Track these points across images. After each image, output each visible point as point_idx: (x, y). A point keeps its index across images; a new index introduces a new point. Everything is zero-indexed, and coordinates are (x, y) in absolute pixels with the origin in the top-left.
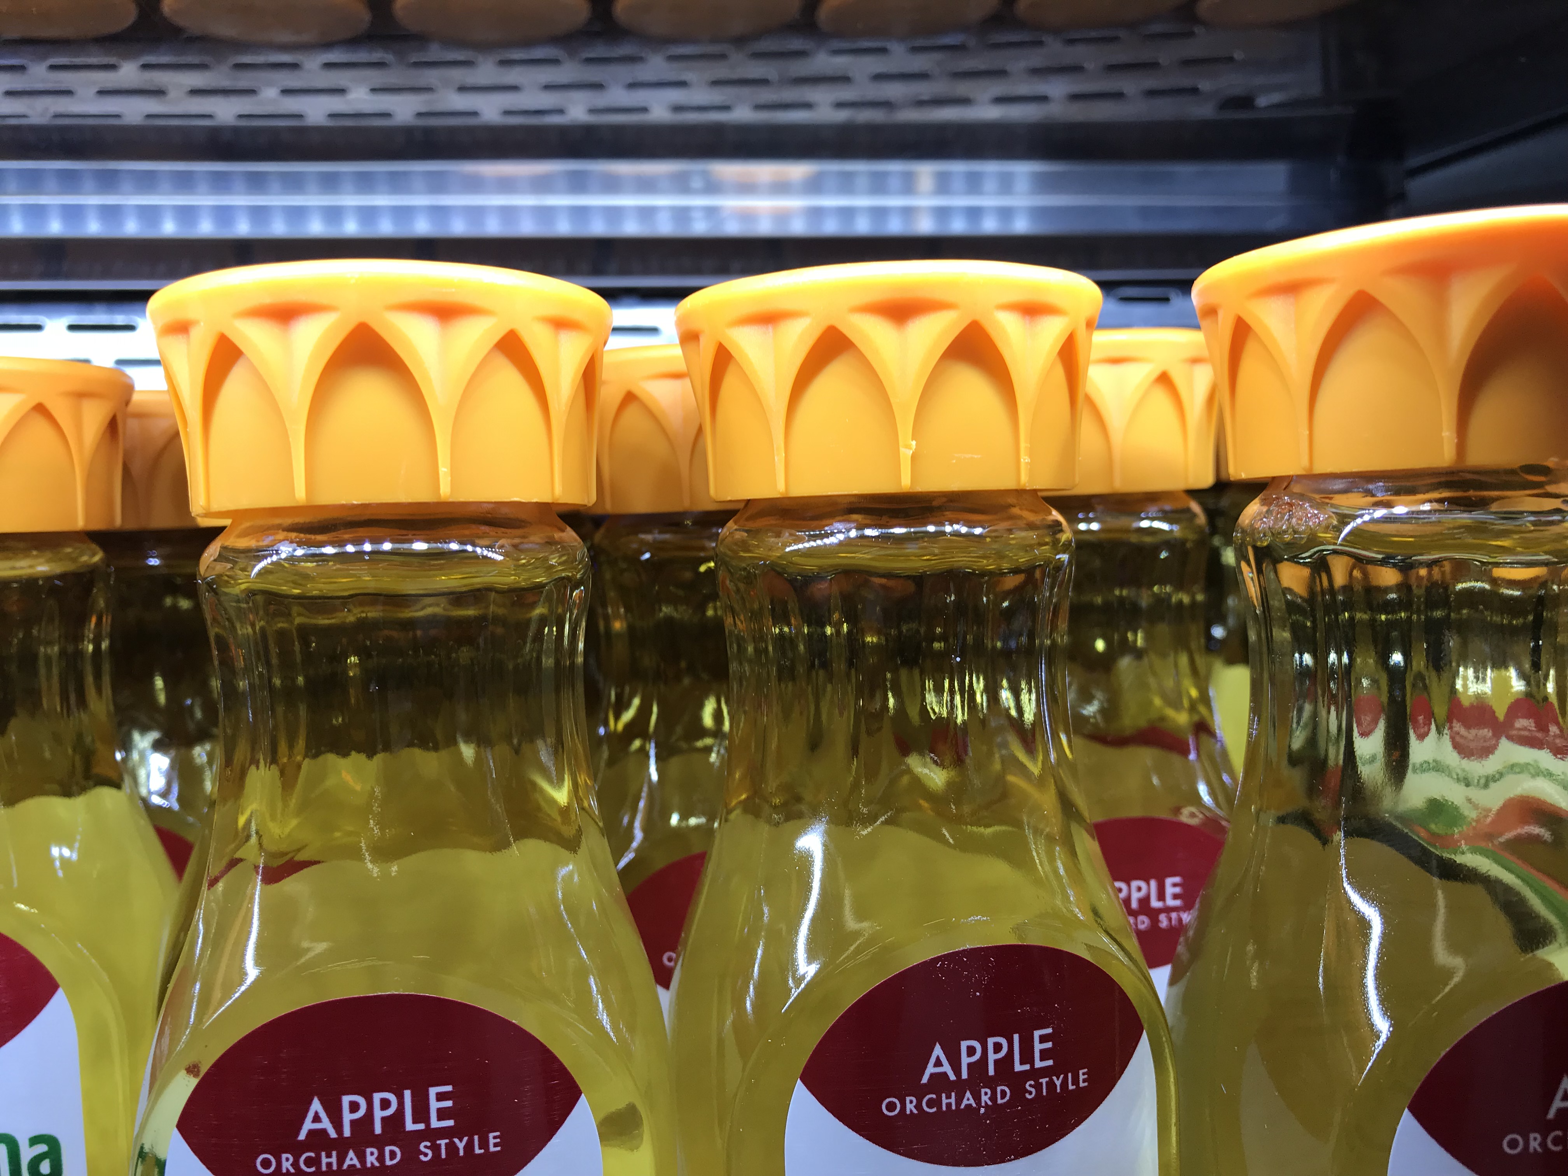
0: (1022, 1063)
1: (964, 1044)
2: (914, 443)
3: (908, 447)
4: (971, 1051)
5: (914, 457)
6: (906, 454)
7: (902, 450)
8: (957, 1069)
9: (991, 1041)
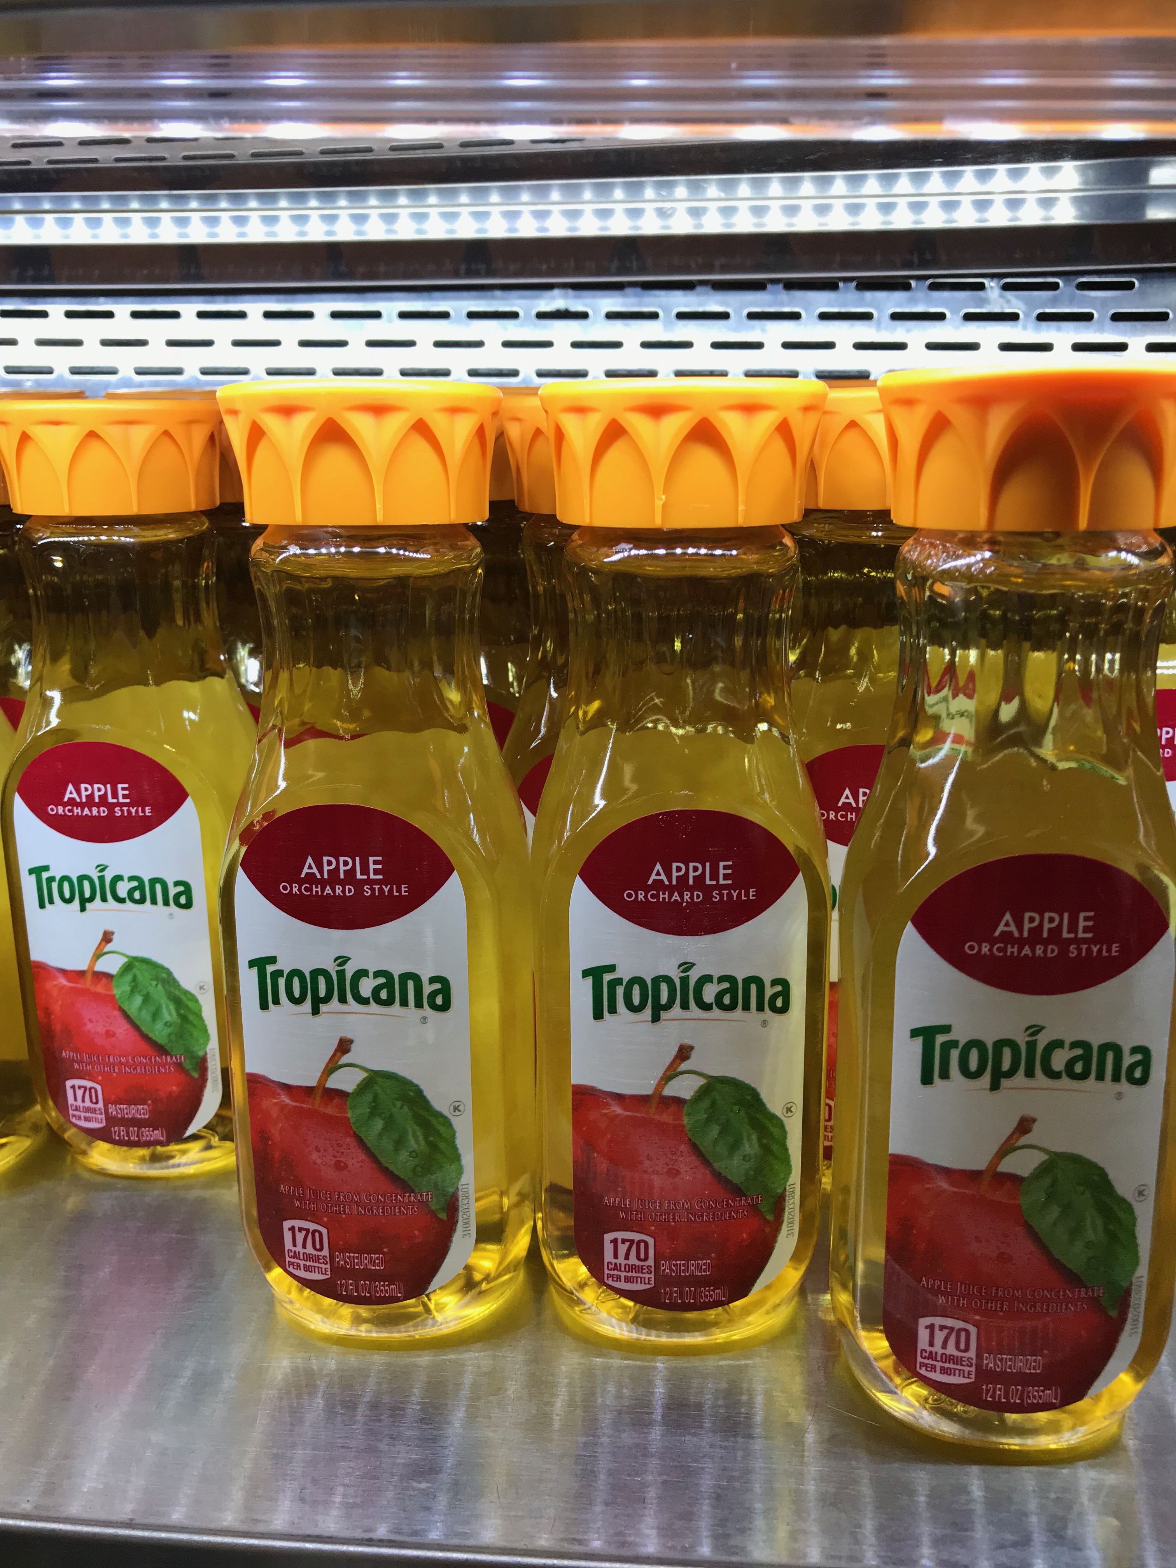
0: (711, 880)
1: (675, 865)
2: (664, 497)
3: (661, 499)
4: (679, 869)
5: (664, 505)
6: (659, 503)
7: (656, 501)
8: (669, 878)
9: (691, 865)
